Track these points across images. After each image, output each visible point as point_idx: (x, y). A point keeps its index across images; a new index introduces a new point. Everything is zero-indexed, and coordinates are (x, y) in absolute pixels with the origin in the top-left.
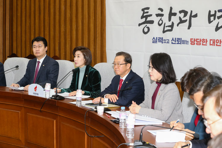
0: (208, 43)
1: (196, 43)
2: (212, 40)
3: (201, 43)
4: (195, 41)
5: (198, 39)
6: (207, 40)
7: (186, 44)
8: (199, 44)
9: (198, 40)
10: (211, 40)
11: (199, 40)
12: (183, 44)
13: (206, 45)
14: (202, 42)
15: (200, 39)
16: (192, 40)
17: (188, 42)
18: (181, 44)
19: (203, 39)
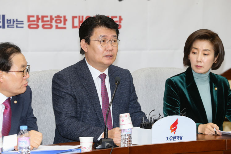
0: (69, 23)
1: (40, 24)
2: (76, 17)
3: (54, 24)
4: (40, 21)
5: (47, 17)
6: (67, 18)
7: (17, 27)
8: (47, 25)
9: (45, 19)
10: (74, 18)
11: (49, 19)
12: (8, 26)
13: (65, 28)
14: (56, 22)
15: (51, 16)
16: (31, 19)
17: (22, 23)
18: (4, 27)
19: (58, 16)
